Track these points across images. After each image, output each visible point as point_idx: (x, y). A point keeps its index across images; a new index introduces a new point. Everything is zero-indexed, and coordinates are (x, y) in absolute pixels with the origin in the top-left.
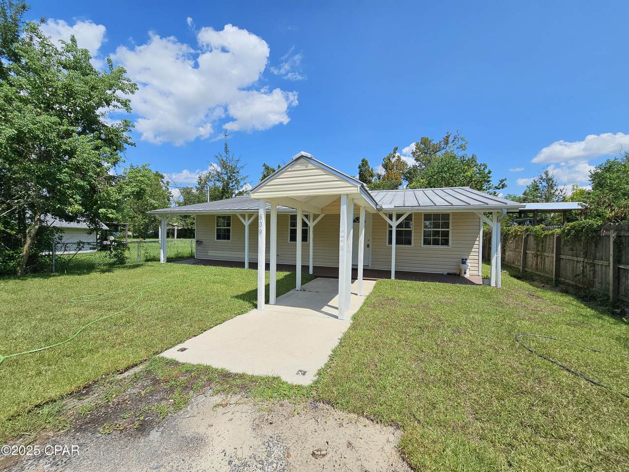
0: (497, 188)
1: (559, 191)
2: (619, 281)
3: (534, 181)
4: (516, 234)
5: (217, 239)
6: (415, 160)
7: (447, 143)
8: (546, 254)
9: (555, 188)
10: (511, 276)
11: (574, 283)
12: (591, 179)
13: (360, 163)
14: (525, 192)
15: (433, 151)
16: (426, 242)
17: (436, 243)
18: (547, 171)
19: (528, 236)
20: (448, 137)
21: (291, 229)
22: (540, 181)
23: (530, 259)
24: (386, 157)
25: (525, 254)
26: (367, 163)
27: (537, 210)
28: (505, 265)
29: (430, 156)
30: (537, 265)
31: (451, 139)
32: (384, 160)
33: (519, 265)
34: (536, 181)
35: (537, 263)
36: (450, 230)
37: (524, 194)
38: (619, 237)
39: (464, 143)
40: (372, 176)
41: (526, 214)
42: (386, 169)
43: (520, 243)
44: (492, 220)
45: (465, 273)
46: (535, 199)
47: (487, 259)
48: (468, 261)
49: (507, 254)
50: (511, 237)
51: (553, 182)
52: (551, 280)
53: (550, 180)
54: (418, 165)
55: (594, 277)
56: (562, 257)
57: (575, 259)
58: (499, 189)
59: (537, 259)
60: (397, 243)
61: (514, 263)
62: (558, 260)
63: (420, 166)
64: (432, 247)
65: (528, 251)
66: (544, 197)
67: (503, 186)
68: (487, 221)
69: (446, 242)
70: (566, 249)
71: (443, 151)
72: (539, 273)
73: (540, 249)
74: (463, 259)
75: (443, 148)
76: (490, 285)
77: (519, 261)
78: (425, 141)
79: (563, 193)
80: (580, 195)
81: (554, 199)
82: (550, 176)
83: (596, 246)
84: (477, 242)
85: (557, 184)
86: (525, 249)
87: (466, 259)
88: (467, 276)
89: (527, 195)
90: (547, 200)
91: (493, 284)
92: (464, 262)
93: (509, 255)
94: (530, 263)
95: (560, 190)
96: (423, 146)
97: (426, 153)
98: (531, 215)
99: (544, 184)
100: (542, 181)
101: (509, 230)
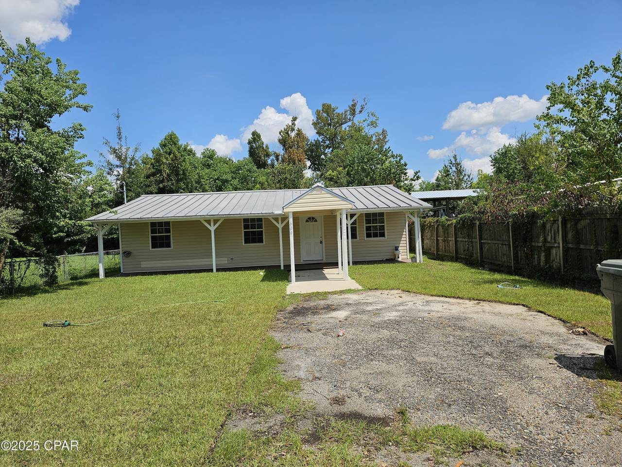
0: (412, 180)
1: (467, 177)
2: (482, 250)
3: (445, 165)
4: (430, 225)
5: (152, 248)
6: (317, 133)
7: (353, 114)
8: (449, 239)
9: (463, 174)
10: (429, 259)
11: (464, 256)
12: (492, 164)
13: (250, 137)
14: (438, 178)
15: (338, 122)
16: (369, 235)
17: (375, 235)
18: (455, 156)
19: (438, 226)
20: (354, 105)
21: (244, 232)
22: (450, 166)
23: (441, 244)
24: (283, 130)
25: (437, 240)
26: (259, 136)
27: (448, 198)
28: (425, 252)
29: (335, 129)
30: (445, 248)
31: (358, 109)
32: (280, 133)
33: (434, 250)
34: (446, 165)
35: (445, 246)
36: (385, 224)
37: (436, 180)
38: (480, 224)
39: (374, 119)
40: (268, 155)
41: (440, 202)
42: (284, 146)
43: (433, 231)
44: (414, 216)
45: (398, 257)
46: (447, 185)
47: (412, 249)
48: (400, 248)
49: (425, 242)
50: (427, 228)
51: (461, 167)
52: (453, 257)
53: (458, 164)
54: (321, 140)
55: (473, 250)
56: (458, 239)
57: (464, 240)
58: (415, 181)
59: (445, 243)
60: (352, 238)
61: (430, 249)
62: (456, 242)
63: (324, 141)
64: (372, 239)
65: (439, 238)
66: (454, 183)
67: (418, 178)
68: (411, 217)
69: (382, 235)
70: (459, 234)
71: (350, 124)
72: (446, 254)
73: (446, 235)
74: (396, 247)
75: (350, 120)
76: (416, 262)
77: (434, 248)
78: (327, 109)
79: (470, 178)
80: (485, 181)
81: (464, 185)
82: (458, 161)
83: (472, 230)
84: (404, 233)
85: (464, 169)
86: (437, 237)
87: (398, 247)
88: (400, 259)
89: (439, 181)
90: (458, 187)
91: (418, 261)
92: (397, 249)
93: (427, 244)
94: (441, 248)
95: (468, 175)
96: (325, 115)
97: (330, 125)
98: (444, 203)
99: (454, 169)
100: (451, 166)
101: (425, 222)
